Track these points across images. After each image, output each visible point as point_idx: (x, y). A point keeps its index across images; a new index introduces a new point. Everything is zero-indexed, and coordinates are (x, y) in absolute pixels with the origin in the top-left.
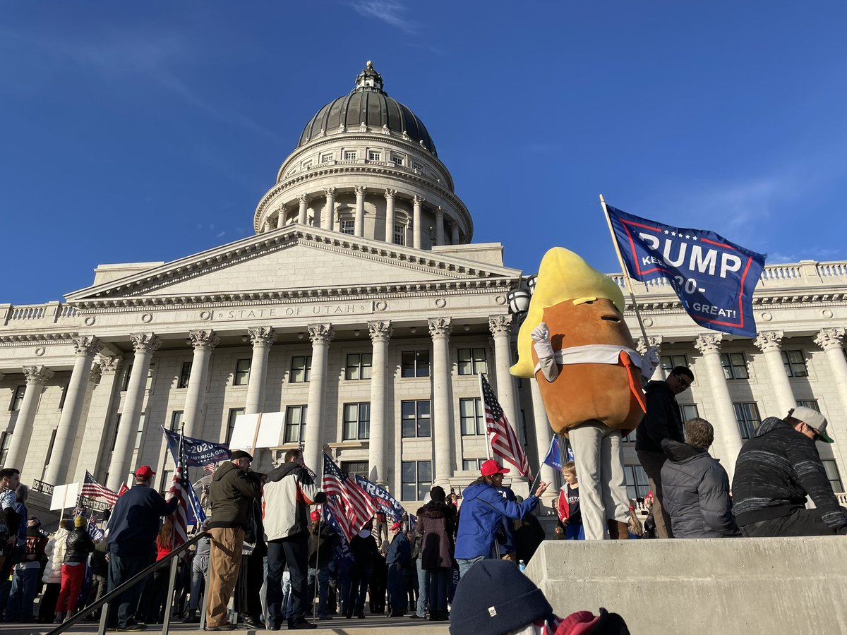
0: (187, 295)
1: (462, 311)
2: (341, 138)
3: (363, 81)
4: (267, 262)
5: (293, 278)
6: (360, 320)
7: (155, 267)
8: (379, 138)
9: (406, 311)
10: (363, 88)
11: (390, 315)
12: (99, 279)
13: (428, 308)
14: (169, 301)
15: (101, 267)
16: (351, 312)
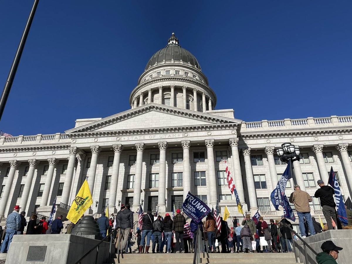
0: (111, 131)
1: (218, 136)
2: (164, 66)
3: (171, 41)
4: (141, 118)
5: (151, 124)
6: (178, 140)
7: (99, 120)
8: (179, 65)
9: (196, 137)
10: (171, 44)
11: (190, 138)
12: (77, 125)
13: (205, 135)
14: (104, 134)
15: (77, 120)
16: (174, 137)
